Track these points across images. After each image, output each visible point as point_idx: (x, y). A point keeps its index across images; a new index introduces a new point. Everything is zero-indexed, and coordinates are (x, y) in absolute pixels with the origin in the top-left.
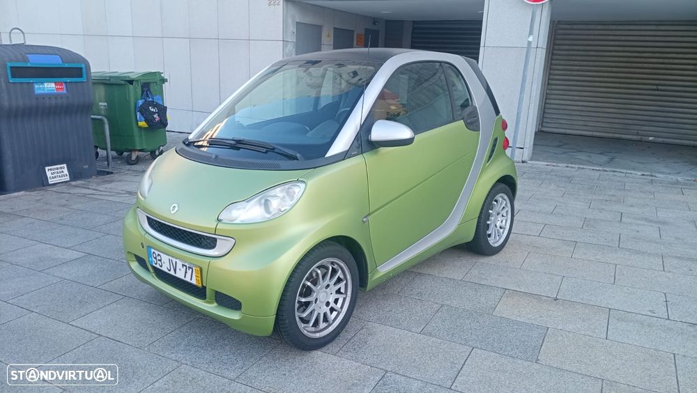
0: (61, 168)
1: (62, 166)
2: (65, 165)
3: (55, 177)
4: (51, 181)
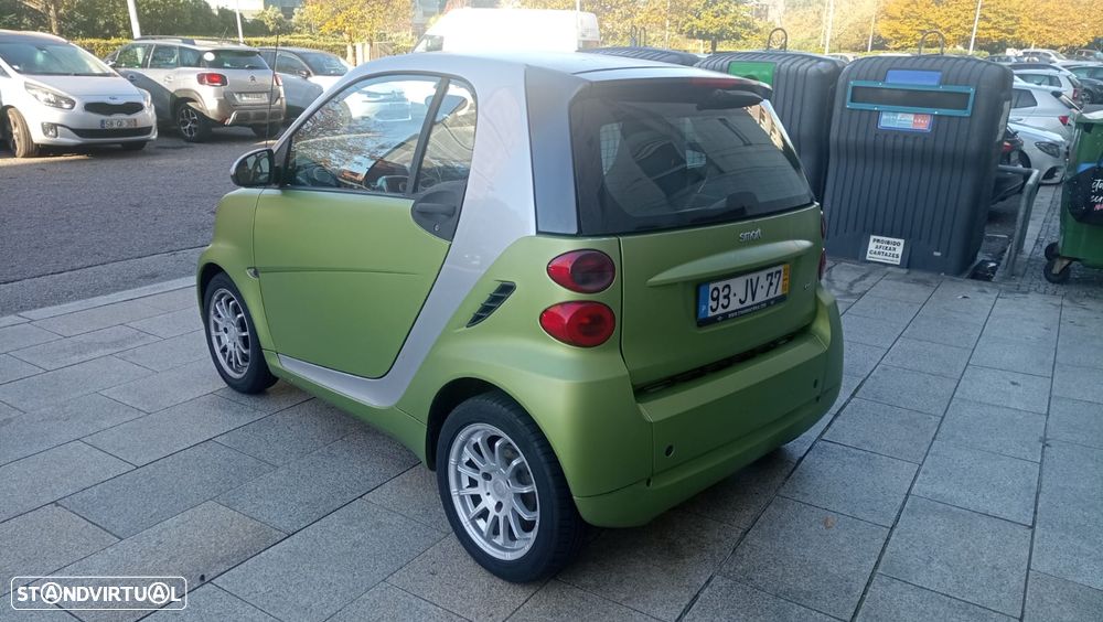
0: (895, 244)
1: (897, 240)
2: (902, 242)
3: (879, 253)
4: (869, 257)
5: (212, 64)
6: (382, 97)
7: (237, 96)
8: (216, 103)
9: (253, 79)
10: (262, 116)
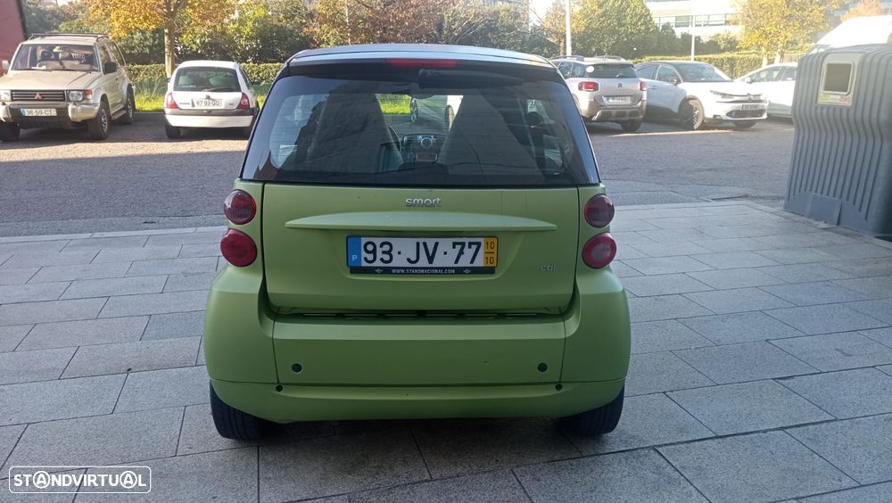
5: (591, 75)
6: (736, 99)
7: (605, 99)
8: (588, 103)
9: (620, 85)
10: (623, 114)
